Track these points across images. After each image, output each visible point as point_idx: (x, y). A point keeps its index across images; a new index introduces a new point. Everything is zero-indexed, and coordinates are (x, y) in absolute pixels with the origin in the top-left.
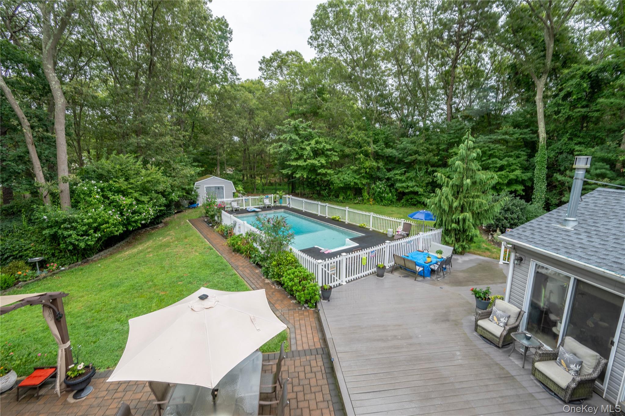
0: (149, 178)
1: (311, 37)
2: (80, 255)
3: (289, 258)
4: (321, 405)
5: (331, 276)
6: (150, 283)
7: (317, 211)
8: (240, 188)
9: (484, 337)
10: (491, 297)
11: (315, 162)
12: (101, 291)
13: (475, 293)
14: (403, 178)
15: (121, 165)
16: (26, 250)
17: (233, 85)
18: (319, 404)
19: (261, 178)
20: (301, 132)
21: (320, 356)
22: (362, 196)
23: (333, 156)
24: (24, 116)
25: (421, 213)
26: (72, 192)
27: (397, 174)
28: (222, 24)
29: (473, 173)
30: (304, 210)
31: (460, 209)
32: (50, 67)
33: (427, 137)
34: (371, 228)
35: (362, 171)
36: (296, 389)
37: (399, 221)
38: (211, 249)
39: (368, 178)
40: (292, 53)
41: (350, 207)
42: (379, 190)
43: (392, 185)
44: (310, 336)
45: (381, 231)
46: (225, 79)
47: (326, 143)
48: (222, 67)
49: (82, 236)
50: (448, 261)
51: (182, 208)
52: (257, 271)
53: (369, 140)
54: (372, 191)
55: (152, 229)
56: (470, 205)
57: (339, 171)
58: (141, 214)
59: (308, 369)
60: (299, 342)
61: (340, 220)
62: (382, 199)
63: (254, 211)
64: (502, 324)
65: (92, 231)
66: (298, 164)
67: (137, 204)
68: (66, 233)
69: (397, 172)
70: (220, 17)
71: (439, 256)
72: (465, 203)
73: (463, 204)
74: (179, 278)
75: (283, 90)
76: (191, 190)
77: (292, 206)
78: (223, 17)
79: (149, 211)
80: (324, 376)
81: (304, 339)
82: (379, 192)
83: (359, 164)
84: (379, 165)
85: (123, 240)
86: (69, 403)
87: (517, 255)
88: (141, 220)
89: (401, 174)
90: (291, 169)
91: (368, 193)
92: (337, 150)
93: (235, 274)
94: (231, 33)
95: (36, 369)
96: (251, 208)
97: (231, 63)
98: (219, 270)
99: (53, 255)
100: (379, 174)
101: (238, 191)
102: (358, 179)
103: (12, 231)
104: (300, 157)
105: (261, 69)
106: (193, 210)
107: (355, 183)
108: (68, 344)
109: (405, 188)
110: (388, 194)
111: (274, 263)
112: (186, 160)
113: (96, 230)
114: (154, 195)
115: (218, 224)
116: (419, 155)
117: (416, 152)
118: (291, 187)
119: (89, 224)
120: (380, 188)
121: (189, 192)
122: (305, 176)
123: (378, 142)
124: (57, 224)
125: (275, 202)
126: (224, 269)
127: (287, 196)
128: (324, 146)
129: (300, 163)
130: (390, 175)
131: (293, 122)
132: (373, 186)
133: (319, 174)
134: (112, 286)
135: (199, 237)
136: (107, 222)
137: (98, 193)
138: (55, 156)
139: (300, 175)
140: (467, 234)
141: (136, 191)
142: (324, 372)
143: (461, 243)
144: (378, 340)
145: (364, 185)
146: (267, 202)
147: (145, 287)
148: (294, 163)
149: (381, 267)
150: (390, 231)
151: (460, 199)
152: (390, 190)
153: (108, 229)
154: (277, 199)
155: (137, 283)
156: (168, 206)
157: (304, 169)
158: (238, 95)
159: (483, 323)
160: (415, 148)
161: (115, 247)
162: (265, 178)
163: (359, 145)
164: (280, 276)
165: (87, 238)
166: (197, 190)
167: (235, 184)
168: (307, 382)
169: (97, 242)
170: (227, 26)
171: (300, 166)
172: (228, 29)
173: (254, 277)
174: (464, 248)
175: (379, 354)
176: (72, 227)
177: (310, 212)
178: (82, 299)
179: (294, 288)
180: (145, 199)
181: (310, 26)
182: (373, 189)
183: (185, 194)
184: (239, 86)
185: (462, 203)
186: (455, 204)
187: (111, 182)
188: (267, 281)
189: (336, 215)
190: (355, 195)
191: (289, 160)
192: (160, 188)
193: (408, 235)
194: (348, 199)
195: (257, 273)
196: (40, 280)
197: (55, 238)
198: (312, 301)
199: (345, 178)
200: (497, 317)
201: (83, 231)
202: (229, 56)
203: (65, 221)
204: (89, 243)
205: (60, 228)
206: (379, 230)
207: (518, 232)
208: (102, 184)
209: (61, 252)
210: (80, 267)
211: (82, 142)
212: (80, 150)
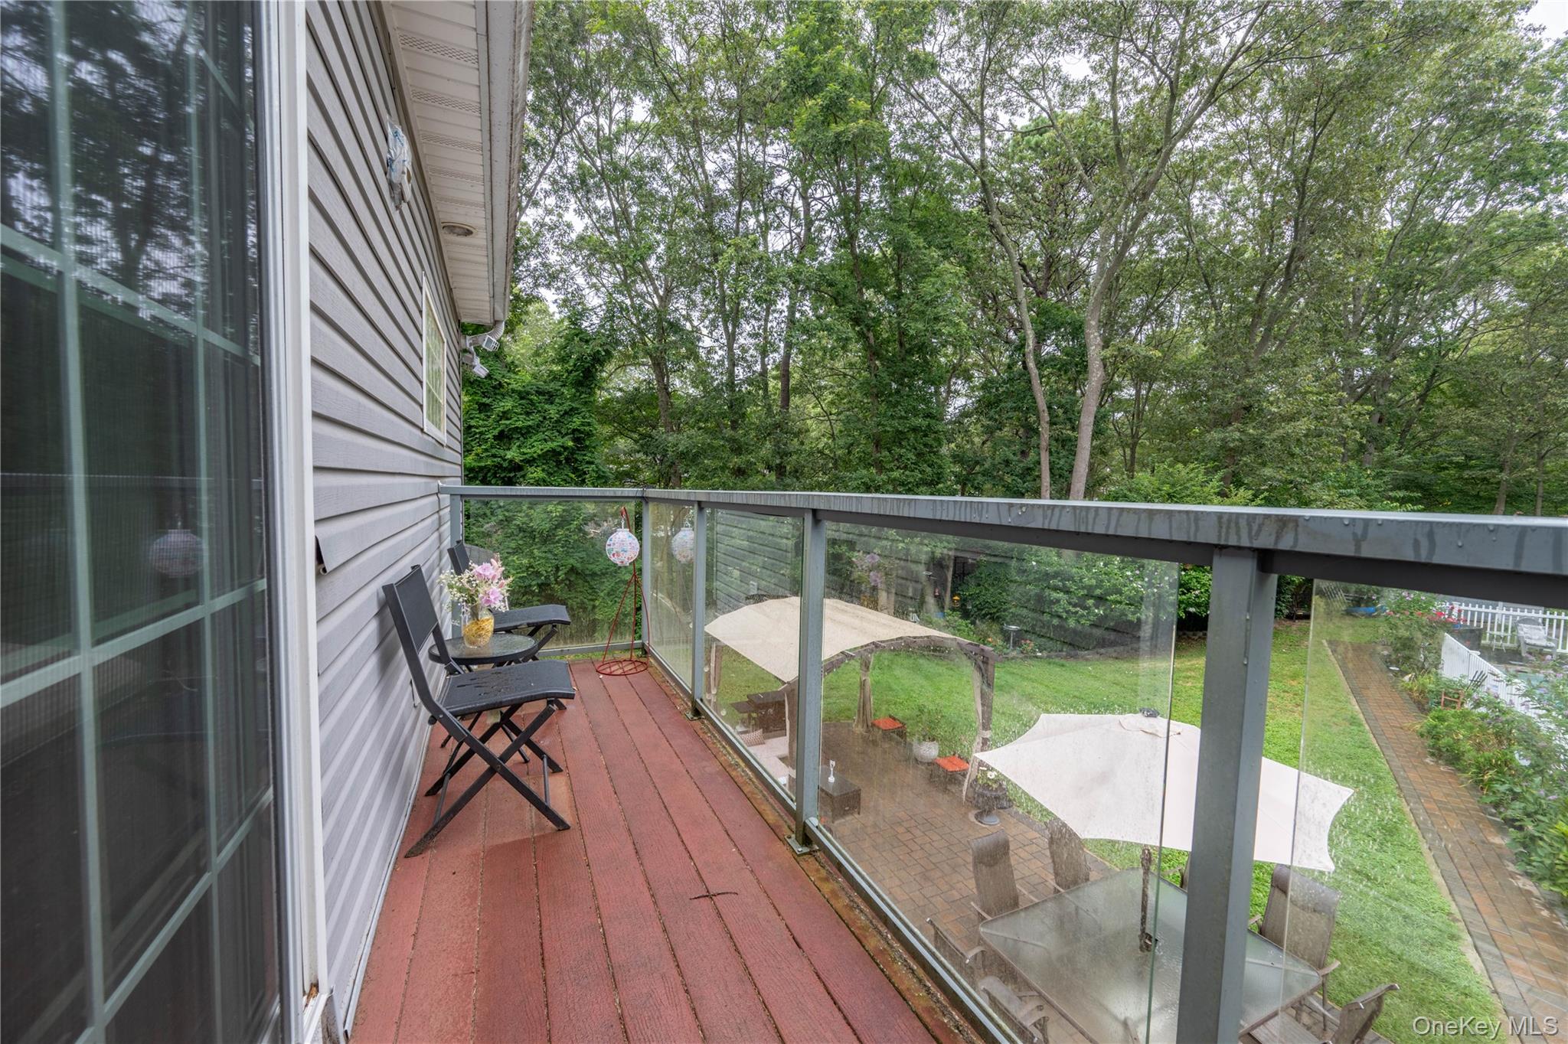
2: (1067, 641)
24: (1045, 408)
32: (1093, 324)
38: (1356, 724)
49: (1075, 606)
52: (1497, 840)
65: (1091, 602)
68: (1054, 595)
88: (1189, 604)
93: (1399, 811)
99: (1033, 628)
103: (997, 580)
115: (1427, 668)
124: (1047, 578)
169: (1095, 625)
173: (1471, 848)
176: (1065, 587)
195: (1491, 845)
196: (1008, 660)
197: (1040, 599)
201: (1079, 598)
204: (1083, 623)
205: (1048, 586)
209: (1043, 627)
210: (1063, 661)
211: (1138, 449)
212: (1132, 464)
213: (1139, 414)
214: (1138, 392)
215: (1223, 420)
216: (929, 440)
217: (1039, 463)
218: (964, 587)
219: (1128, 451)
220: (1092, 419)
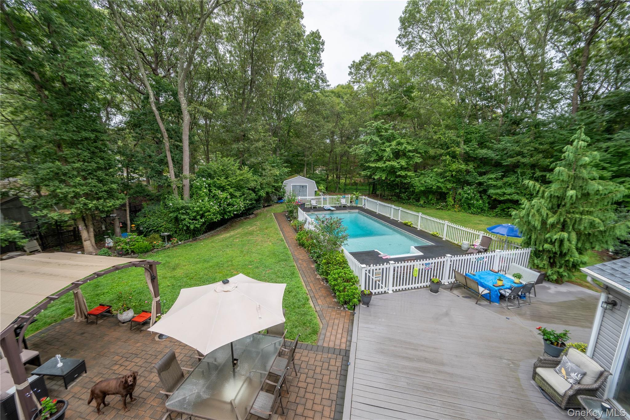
0: (241, 177)
1: (400, 35)
2: (191, 234)
3: (338, 258)
4: (325, 402)
5: (376, 282)
6: (230, 263)
7: (390, 215)
8: (322, 187)
9: (542, 390)
10: (567, 343)
11: (394, 163)
12: (197, 263)
13: (544, 333)
14: (500, 183)
15: (223, 166)
16: (161, 227)
17: (323, 92)
18: (324, 400)
19: (346, 178)
20: (383, 134)
21: (342, 357)
22: (446, 202)
23: (416, 158)
24: (165, 131)
25: (504, 227)
26: (191, 186)
27: (491, 179)
28: (316, 36)
29: (583, 182)
30: (378, 212)
31: (560, 226)
32: (182, 93)
33: (538, 135)
34: (445, 238)
35: (447, 174)
36: (309, 380)
37: (477, 233)
38: (283, 241)
39: (454, 182)
40: (382, 54)
41: (423, 213)
42: (466, 195)
43: (485, 191)
44: (339, 336)
45: (456, 242)
46: (317, 86)
47: (408, 143)
48: (314, 76)
49: (192, 220)
50: (528, 288)
51: (271, 203)
52: (313, 266)
53: (459, 139)
54: (458, 197)
55: (245, 219)
56: (575, 223)
57: (422, 174)
58: (233, 206)
59: (326, 365)
60: (327, 339)
61: (412, 226)
62: (470, 206)
63: (329, 210)
64: (571, 381)
65: (198, 217)
66: (377, 166)
67: (231, 198)
68: (183, 217)
69: (493, 176)
70: (315, 31)
71: (517, 280)
72: (568, 220)
73: (565, 221)
74: (250, 262)
75: (371, 92)
76: (280, 187)
77: (367, 207)
78: (318, 30)
79: (240, 204)
80: (338, 376)
81: (333, 338)
82: (467, 198)
83: (445, 166)
84: (468, 168)
85: (222, 226)
86: (155, 341)
87: (610, 296)
88: (234, 211)
89: (497, 179)
90: (371, 170)
91: (454, 199)
92: (421, 151)
93: (294, 266)
94: (323, 44)
95: (143, 311)
96: (328, 206)
97: (322, 71)
98: (282, 260)
99: (176, 232)
100: (468, 178)
101: (320, 190)
102: (442, 183)
103: (155, 212)
104: (380, 159)
105: (350, 73)
106: (281, 205)
107: (437, 186)
108: (159, 298)
109: (500, 195)
110: (478, 201)
111: (324, 261)
112: (278, 161)
113: (202, 216)
114: (246, 191)
115: (296, 218)
116: (523, 157)
117: (520, 154)
118: (371, 189)
119: (197, 212)
120: (468, 194)
121: (277, 189)
122: (383, 178)
123: (470, 141)
124: (178, 210)
125: (351, 202)
126: (286, 260)
127: (364, 197)
128: (406, 147)
129: (380, 164)
130: (481, 179)
131: (375, 124)
132: (460, 191)
133: (400, 176)
134: (205, 261)
135: (276, 229)
136: (209, 211)
137: (206, 187)
138: (182, 160)
139: (379, 177)
140: (567, 259)
141: (231, 187)
142: (339, 373)
143: (556, 269)
144: (404, 358)
145: (450, 190)
146: (343, 202)
147: (226, 265)
148: (373, 165)
149: (436, 281)
150: (465, 244)
151: (561, 214)
152: (481, 196)
153: (210, 216)
154: (354, 200)
155: (221, 261)
156: (258, 200)
157: (384, 170)
158: (326, 100)
159: (545, 373)
160: (518, 149)
161: (215, 231)
162: (350, 178)
163: (445, 146)
164: (328, 274)
165: (195, 222)
166: (285, 188)
167: (317, 183)
168: (320, 377)
169: (202, 226)
170: (320, 37)
171: (379, 168)
172: (321, 41)
173: (309, 271)
174: (561, 276)
175: (399, 372)
176: (187, 212)
177: (383, 214)
178: (184, 268)
179: (336, 288)
180: (238, 194)
181: (399, 24)
182: (460, 194)
183: (274, 191)
184: (328, 92)
185: (562, 220)
186: (551, 220)
187: (215, 179)
188: (318, 277)
189: (409, 220)
190: (437, 199)
191: (370, 161)
192: (253, 184)
193: (486, 251)
194: (429, 204)
195: (312, 268)
196: (166, 249)
197: (177, 219)
198: (351, 304)
199: (427, 181)
200: (566, 370)
201: (193, 216)
202: (321, 65)
203: (183, 208)
204: (197, 226)
205: (179, 213)
206: (453, 241)
207: (614, 266)
208: (210, 181)
209: (180, 231)
210: (191, 243)
211: (209, 147)
212: (208, 153)
213: (207, 132)
214: (206, 122)
215: (237, 140)
216: (99, 144)
217: (166, 157)
218: (136, 219)
219: (206, 148)
220: (188, 137)
